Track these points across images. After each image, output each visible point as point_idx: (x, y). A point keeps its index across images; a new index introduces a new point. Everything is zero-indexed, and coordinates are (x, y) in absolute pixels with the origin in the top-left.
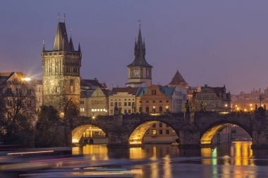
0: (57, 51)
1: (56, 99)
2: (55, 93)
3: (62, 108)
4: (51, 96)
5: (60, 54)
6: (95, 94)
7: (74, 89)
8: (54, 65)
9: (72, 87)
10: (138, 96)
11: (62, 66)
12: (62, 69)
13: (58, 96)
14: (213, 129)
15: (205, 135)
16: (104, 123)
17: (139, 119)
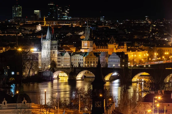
0: (48, 39)
1: (47, 60)
2: (47, 57)
3: (50, 63)
4: (45, 59)
5: (49, 41)
6: (65, 55)
7: (55, 55)
8: (46, 45)
9: (54, 55)
10: (84, 56)
11: (50, 46)
12: (50, 47)
13: (48, 58)
14: (109, 74)
15: (106, 77)
16: (66, 70)
17: (80, 69)
